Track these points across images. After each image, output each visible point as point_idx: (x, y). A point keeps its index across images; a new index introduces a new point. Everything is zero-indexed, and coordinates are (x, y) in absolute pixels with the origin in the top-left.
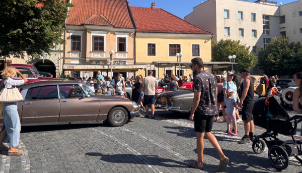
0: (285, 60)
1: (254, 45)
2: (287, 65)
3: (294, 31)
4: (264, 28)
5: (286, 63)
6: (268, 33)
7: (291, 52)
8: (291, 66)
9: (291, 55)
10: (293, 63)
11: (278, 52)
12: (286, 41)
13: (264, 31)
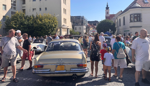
0: (22, 26)
1: (4, 15)
2: (22, 29)
3: (30, 9)
4: (12, 5)
5: (22, 28)
6: (15, 8)
7: (25, 21)
8: (25, 30)
9: (26, 23)
10: (26, 28)
11: (18, 20)
12: (23, 15)
13: (12, 7)
